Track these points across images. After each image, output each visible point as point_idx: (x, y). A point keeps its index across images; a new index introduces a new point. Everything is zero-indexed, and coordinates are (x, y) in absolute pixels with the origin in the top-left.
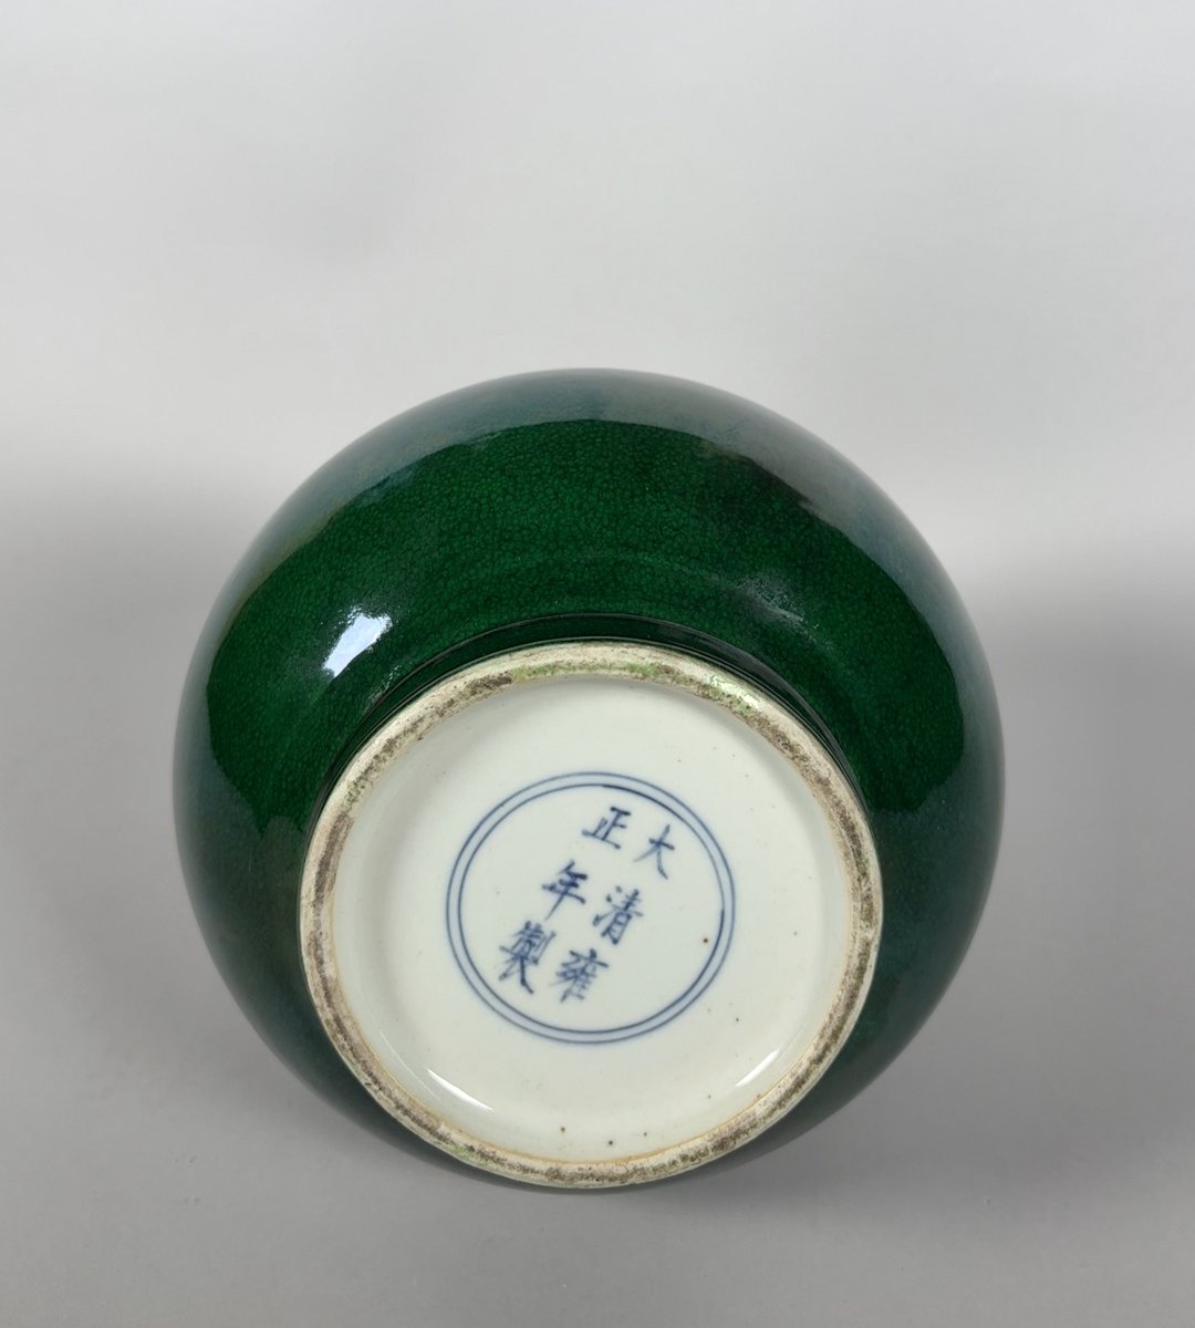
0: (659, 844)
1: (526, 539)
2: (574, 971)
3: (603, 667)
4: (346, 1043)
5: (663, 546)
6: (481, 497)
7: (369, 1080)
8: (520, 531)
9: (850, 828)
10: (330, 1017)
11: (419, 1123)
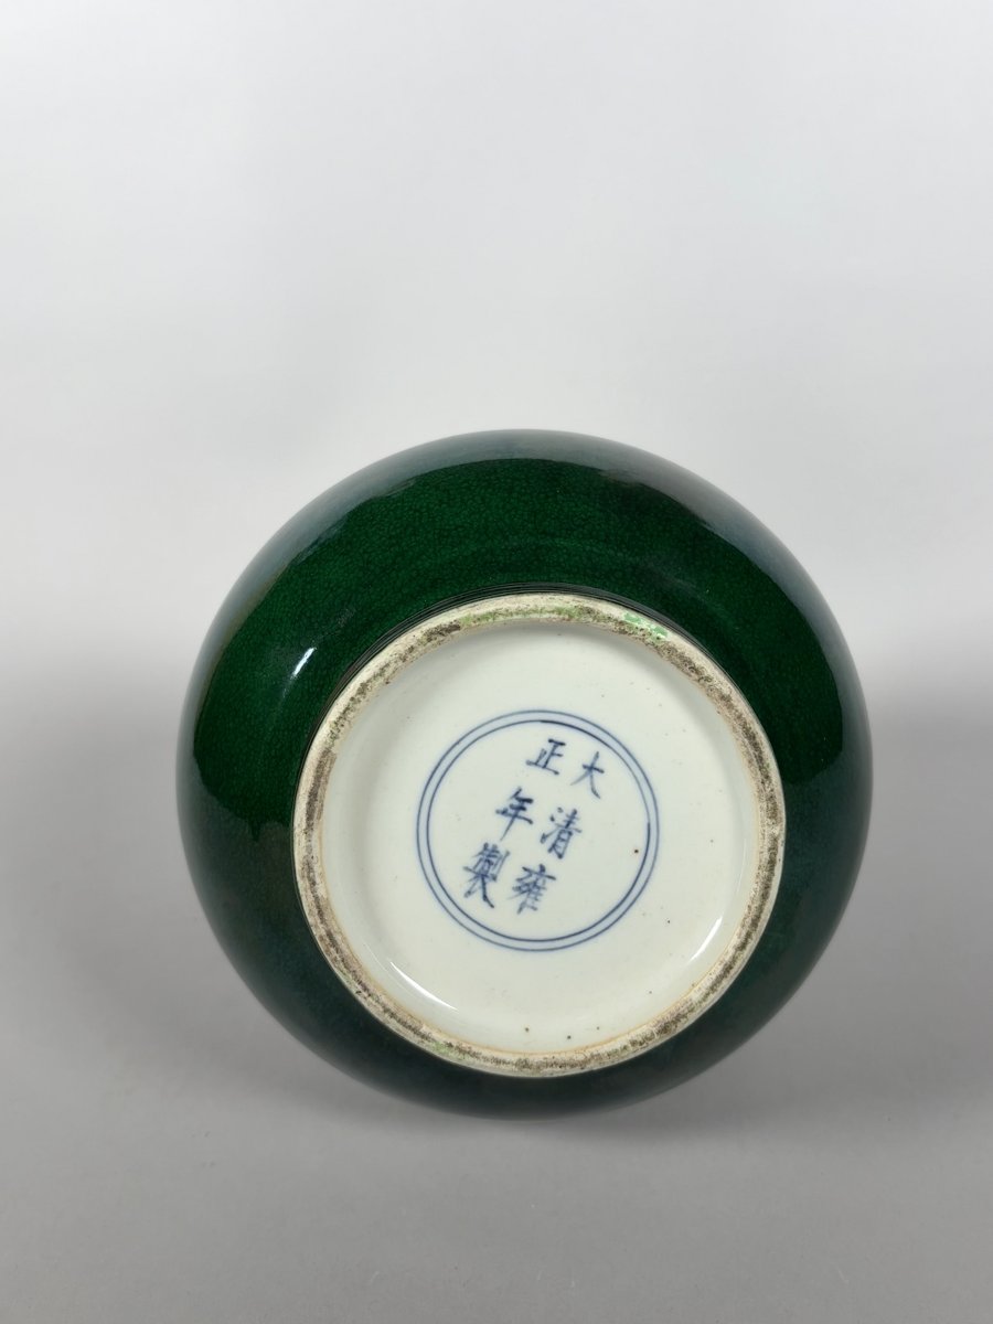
0: (591, 769)
1: (462, 534)
2: (527, 885)
3: (535, 611)
4: (337, 956)
5: (575, 533)
6: (421, 507)
7: (360, 988)
8: (456, 529)
9: (751, 737)
10: (323, 933)
11: (404, 1024)
